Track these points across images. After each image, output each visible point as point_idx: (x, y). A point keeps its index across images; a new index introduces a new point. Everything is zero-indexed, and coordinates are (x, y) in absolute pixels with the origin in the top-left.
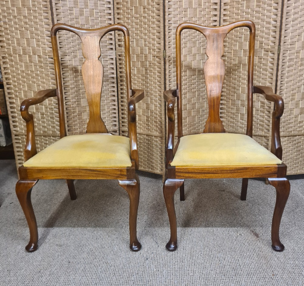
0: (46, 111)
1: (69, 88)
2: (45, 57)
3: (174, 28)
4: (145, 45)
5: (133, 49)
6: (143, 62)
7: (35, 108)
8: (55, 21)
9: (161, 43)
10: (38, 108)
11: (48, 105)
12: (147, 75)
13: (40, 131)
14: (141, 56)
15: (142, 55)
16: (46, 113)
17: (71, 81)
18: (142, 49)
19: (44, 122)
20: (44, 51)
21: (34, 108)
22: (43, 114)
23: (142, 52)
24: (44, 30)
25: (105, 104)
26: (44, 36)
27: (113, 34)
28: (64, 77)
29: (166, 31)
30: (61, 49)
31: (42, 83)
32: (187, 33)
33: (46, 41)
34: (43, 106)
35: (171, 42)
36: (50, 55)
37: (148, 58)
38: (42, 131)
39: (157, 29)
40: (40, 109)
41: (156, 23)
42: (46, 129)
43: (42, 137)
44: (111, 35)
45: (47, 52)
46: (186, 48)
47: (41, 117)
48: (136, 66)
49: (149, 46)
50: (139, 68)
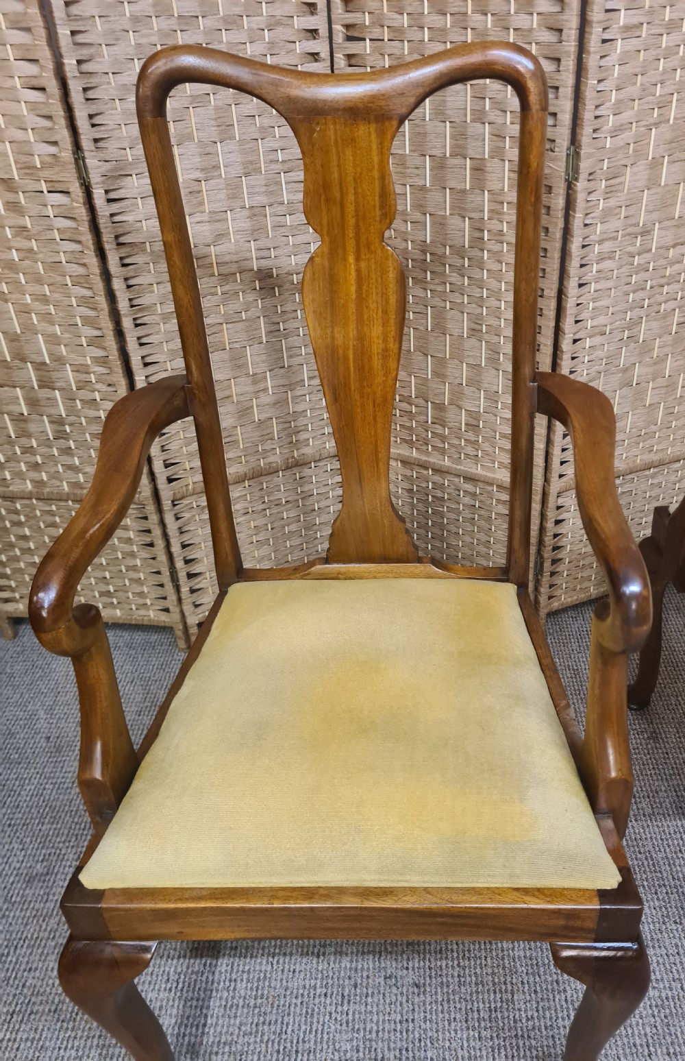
0: (71, 410)
1: (156, 318)
2: (33, 186)
3: (625, 35)
4: (479, 116)
5: (417, 130)
6: (464, 191)
7: (25, 399)
8: (54, 10)
9: (562, 111)
10: (38, 401)
11: (74, 389)
12: (482, 250)
13: (58, 483)
14: (455, 166)
15: (457, 161)
16: (72, 419)
17: (161, 286)
18: (460, 135)
19: (67, 451)
20: (24, 158)
21: (18, 398)
22: (58, 422)
23: (463, 147)
24: (12, 59)
25: (303, 361)
26: (14, 88)
27: (322, 55)
28: (131, 274)
29: (592, 50)
30: (100, 144)
31: (37, 300)
32: (678, 53)
33: (25, 113)
34: (57, 392)
35: (607, 105)
36: (54, 178)
37: (488, 176)
38: (65, 483)
39: (541, 39)
40: (42, 403)
41: (541, 10)
42: (81, 475)
43: (70, 503)
44: (316, 61)
45: (39, 166)
46: (664, 128)
47: (55, 431)
48: (433, 210)
49: (500, 121)
50: (444, 217)
